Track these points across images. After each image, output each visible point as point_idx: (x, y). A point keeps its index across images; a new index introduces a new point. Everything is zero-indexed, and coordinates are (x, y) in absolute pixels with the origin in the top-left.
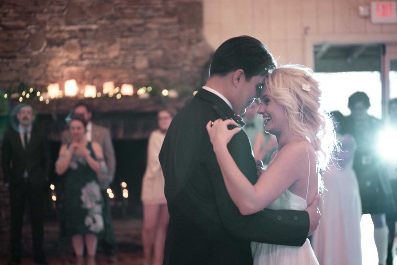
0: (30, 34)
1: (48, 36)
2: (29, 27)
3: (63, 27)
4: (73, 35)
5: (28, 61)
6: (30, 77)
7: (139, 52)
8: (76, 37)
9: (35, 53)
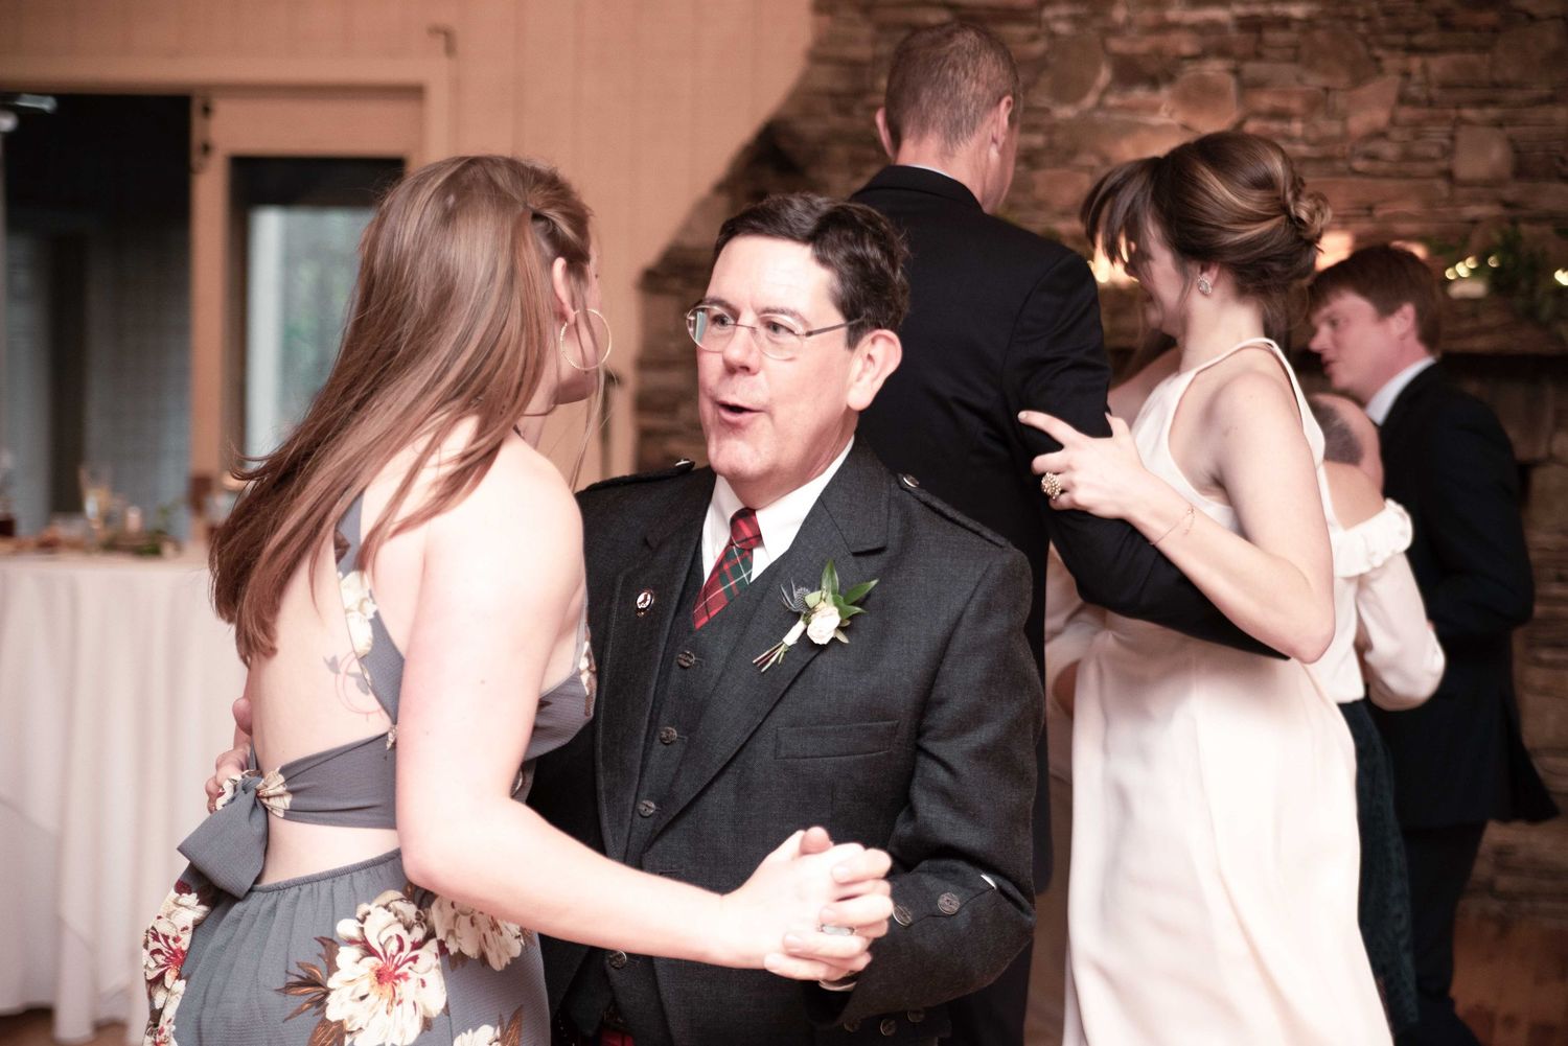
0: (1053, 35)
1: (1117, 45)
2: (1048, 13)
3: (1173, 14)
4: (1214, 43)
5: (1038, 140)
6: (1040, 205)
7: (1470, 113)
8: (1222, 52)
9: (1065, 112)
